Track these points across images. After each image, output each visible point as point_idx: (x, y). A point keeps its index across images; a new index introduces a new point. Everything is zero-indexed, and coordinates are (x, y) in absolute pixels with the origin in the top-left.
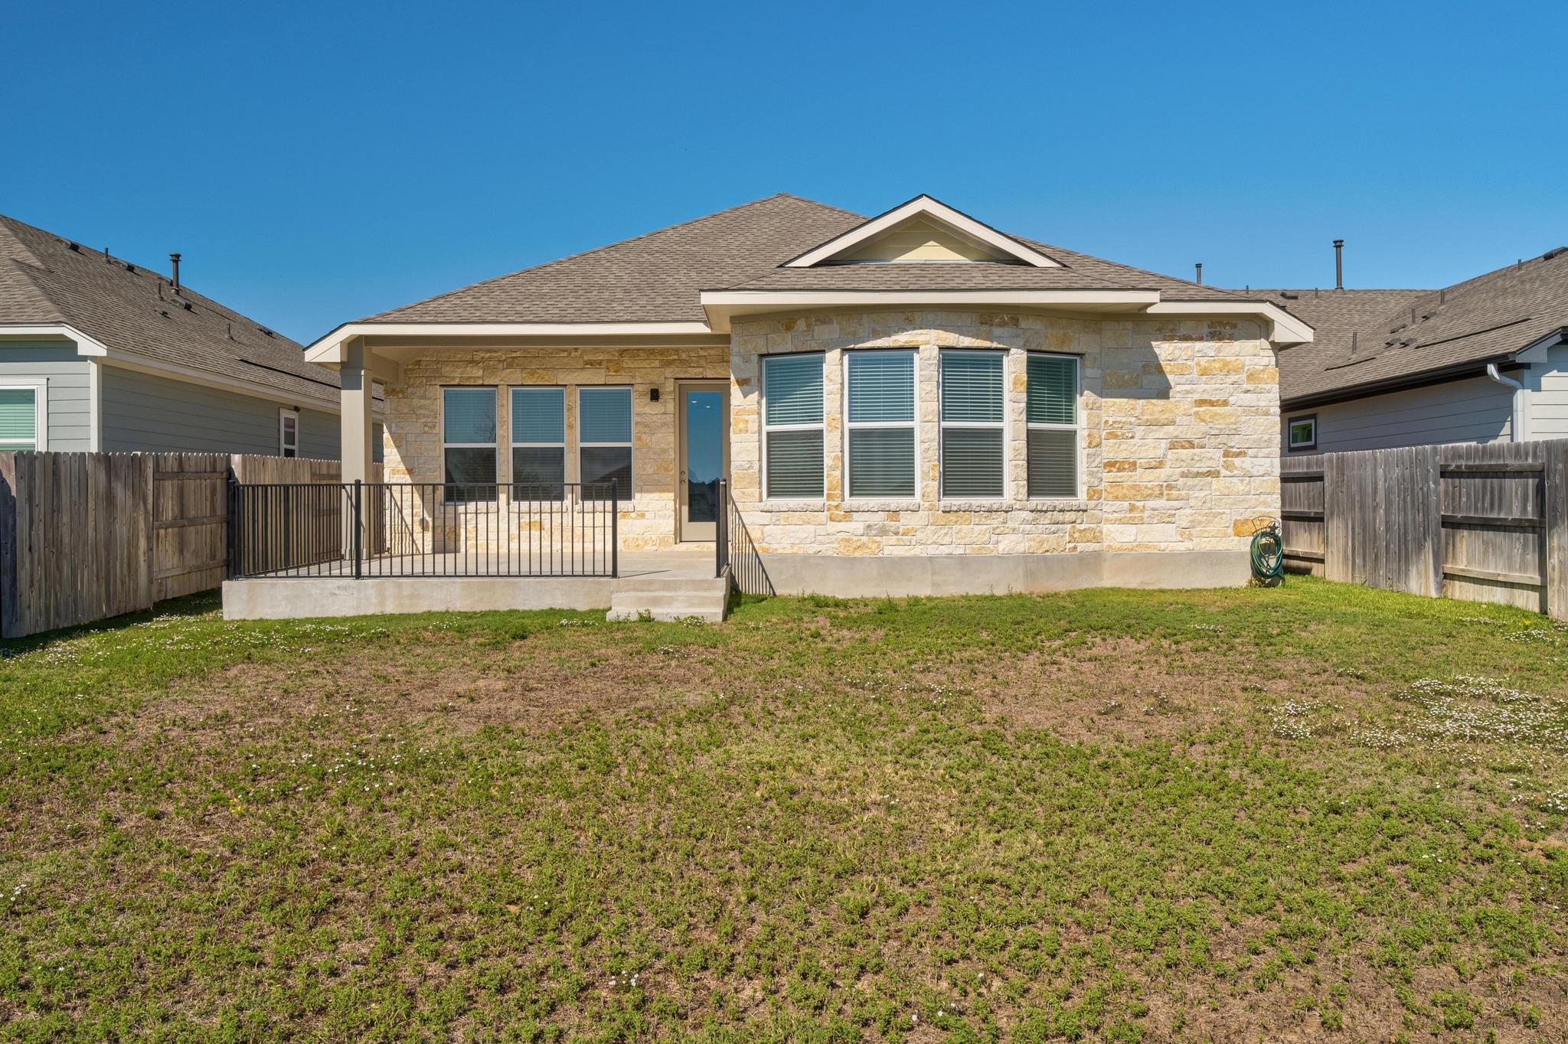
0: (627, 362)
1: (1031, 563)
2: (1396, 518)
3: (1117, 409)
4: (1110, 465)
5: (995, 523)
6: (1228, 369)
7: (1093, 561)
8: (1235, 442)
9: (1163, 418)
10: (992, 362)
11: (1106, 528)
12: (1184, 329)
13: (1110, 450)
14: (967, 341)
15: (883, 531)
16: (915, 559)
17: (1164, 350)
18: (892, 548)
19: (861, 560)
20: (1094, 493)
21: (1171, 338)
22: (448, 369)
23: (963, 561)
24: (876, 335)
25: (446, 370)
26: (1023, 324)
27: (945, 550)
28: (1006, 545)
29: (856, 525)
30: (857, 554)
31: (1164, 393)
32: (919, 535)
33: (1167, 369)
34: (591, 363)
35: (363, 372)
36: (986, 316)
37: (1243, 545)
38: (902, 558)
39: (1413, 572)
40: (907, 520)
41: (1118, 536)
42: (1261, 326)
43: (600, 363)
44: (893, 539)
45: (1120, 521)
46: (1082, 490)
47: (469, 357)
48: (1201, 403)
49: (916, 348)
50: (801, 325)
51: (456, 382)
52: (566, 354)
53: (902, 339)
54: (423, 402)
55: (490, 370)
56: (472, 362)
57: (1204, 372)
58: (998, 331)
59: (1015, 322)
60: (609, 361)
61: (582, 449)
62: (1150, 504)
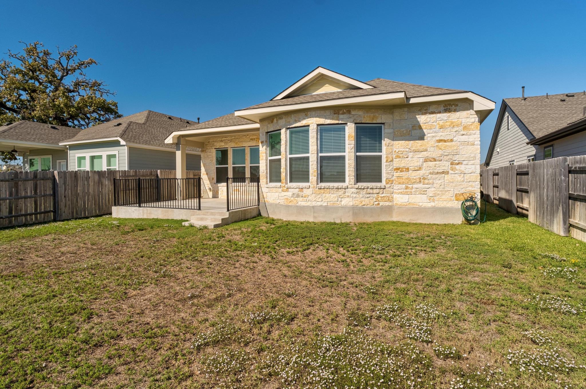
1: (355, 210)
3: (400, 145)
4: (397, 169)
5: (340, 193)
6: (453, 125)
7: (389, 209)
8: (457, 158)
9: (421, 148)
10: (340, 129)
11: (395, 196)
12: (431, 109)
13: (397, 163)
14: (328, 121)
15: (298, 196)
16: (308, 207)
17: (422, 119)
18: (302, 203)
19: (291, 206)
20: (388, 181)
21: (425, 114)
23: (326, 208)
24: (296, 121)
25: (215, 144)
26: (353, 113)
27: (319, 204)
28: (346, 202)
29: (289, 194)
30: (290, 204)
31: (422, 137)
32: (310, 198)
33: (423, 127)
34: (252, 139)
35: (181, 145)
36: (336, 110)
37: (458, 205)
38: (304, 206)
39: (555, 222)
40: (306, 192)
41: (400, 199)
42: (468, 104)
43: (254, 139)
44: (301, 199)
45: (401, 193)
46: (384, 179)
48: (440, 141)
49: (309, 126)
50: (275, 120)
51: (218, 147)
52: (245, 137)
53: (304, 122)
55: (226, 143)
56: (222, 141)
57: (441, 127)
58: (341, 116)
59: (349, 112)
60: (257, 138)
61: (250, 166)
62: (415, 186)
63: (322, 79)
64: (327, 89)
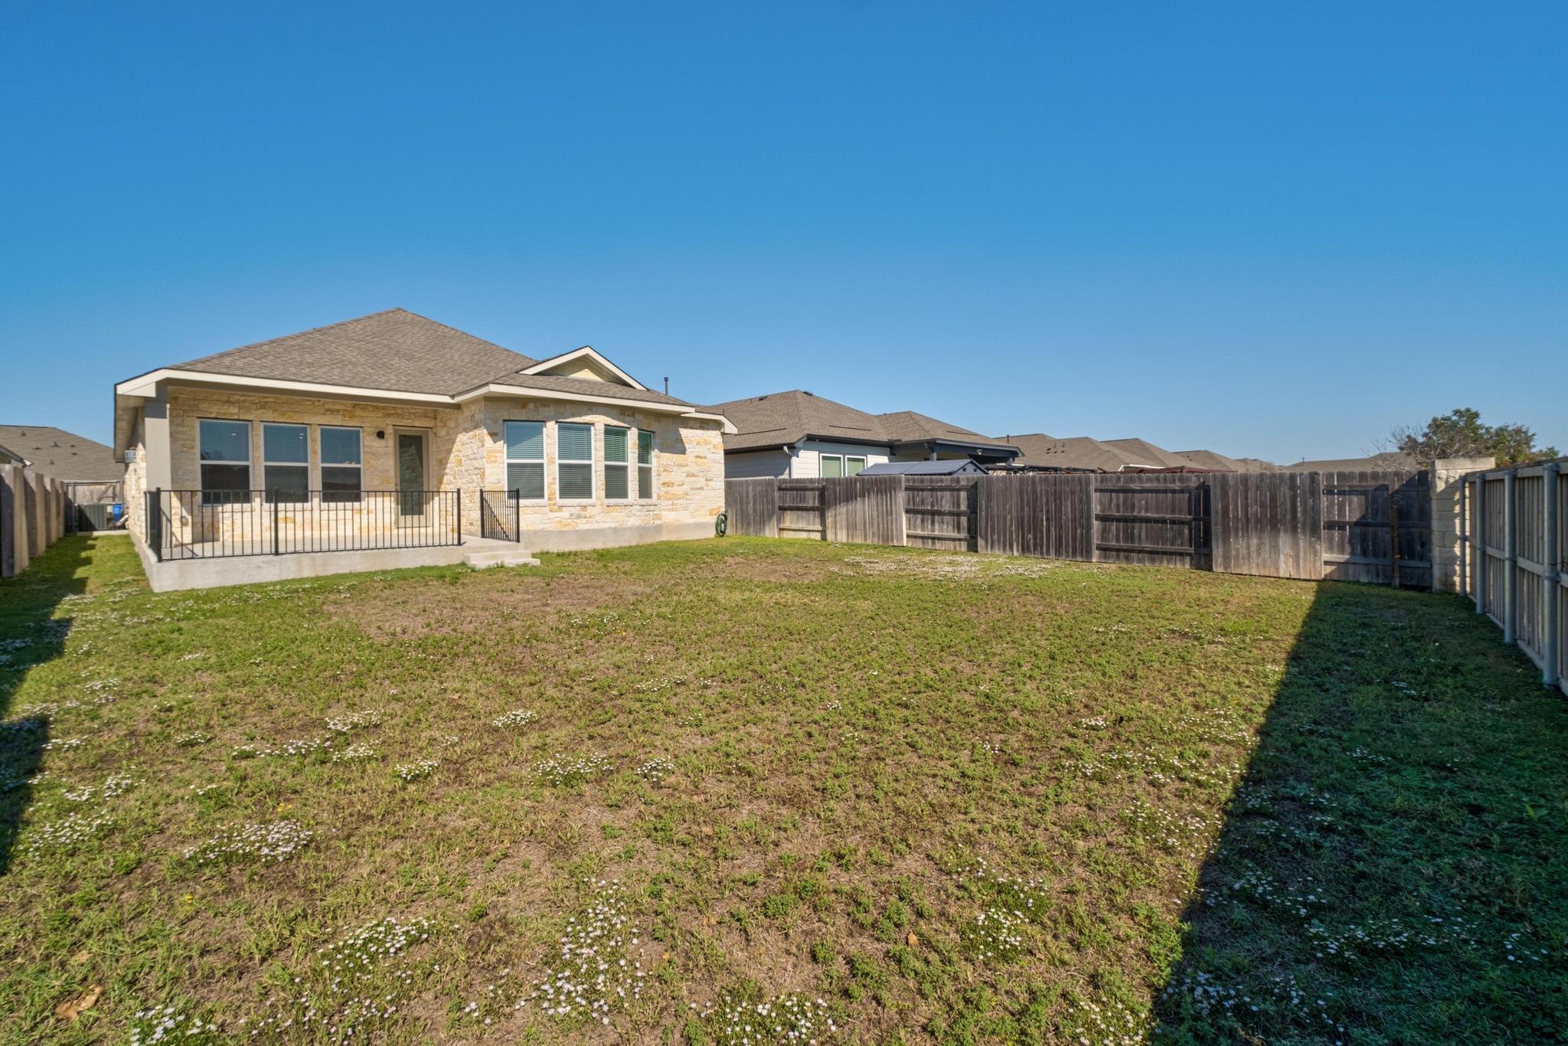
0: (358, 412)
1: (643, 530)
2: (759, 507)
3: (667, 458)
4: (664, 484)
5: (627, 511)
6: (707, 443)
7: (658, 529)
8: (709, 475)
9: (684, 463)
10: (621, 433)
11: (663, 513)
12: (691, 424)
13: (665, 478)
14: (615, 423)
15: (579, 517)
16: (594, 531)
17: (684, 433)
18: (583, 525)
19: (567, 532)
20: (659, 497)
21: (685, 428)
22: (205, 405)
23: (615, 530)
24: (574, 415)
25: (203, 406)
26: (637, 416)
27: (608, 525)
28: (633, 521)
29: (565, 514)
30: (566, 529)
31: (683, 452)
32: (597, 518)
33: (685, 441)
34: (331, 411)
35: (168, 406)
36: (623, 412)
37: (713, 520)
38: (588, 530)
39: (767, 528)
40: (590, 511)
41: (668, 517)
42: (718, 425)
43: (338, 411)
44: (584, 520)
45: (669, 510)
46: (654, 495)
47: (226, 398)
48: (697, 457)
49: (593, 424)
50: (531, 406)
51: (213, 415)
52: (310, 404)
53: (587, 419)
54: (180, 428)
55: (249, 410)
56: (228, 402)
57: (698, 444)
58: (627, 419)
59: (634, 415)
60: (344, 410)
61: (323, 467)
62: (680, 501)
63: (585, 362)
64: (586, 374)
